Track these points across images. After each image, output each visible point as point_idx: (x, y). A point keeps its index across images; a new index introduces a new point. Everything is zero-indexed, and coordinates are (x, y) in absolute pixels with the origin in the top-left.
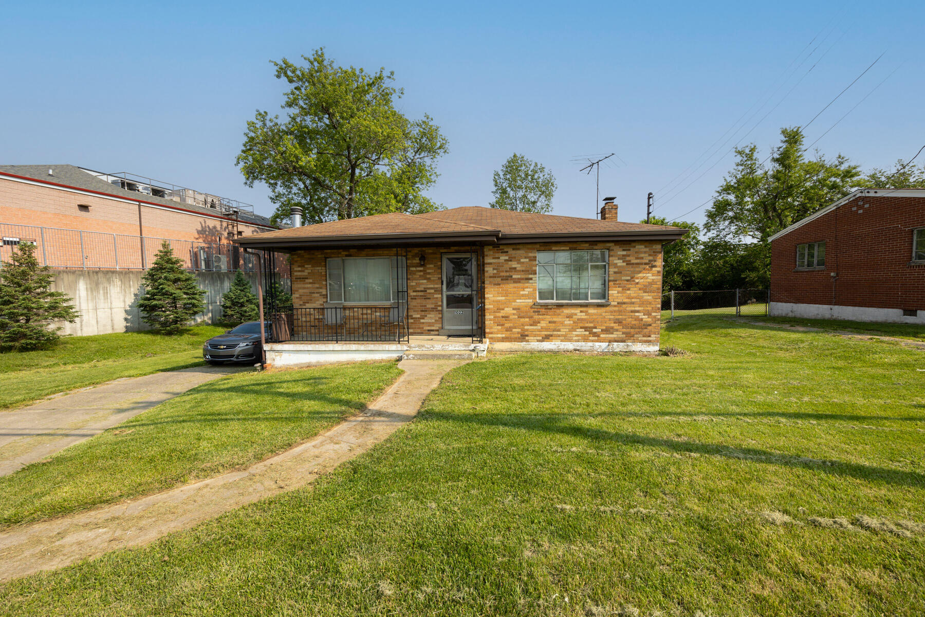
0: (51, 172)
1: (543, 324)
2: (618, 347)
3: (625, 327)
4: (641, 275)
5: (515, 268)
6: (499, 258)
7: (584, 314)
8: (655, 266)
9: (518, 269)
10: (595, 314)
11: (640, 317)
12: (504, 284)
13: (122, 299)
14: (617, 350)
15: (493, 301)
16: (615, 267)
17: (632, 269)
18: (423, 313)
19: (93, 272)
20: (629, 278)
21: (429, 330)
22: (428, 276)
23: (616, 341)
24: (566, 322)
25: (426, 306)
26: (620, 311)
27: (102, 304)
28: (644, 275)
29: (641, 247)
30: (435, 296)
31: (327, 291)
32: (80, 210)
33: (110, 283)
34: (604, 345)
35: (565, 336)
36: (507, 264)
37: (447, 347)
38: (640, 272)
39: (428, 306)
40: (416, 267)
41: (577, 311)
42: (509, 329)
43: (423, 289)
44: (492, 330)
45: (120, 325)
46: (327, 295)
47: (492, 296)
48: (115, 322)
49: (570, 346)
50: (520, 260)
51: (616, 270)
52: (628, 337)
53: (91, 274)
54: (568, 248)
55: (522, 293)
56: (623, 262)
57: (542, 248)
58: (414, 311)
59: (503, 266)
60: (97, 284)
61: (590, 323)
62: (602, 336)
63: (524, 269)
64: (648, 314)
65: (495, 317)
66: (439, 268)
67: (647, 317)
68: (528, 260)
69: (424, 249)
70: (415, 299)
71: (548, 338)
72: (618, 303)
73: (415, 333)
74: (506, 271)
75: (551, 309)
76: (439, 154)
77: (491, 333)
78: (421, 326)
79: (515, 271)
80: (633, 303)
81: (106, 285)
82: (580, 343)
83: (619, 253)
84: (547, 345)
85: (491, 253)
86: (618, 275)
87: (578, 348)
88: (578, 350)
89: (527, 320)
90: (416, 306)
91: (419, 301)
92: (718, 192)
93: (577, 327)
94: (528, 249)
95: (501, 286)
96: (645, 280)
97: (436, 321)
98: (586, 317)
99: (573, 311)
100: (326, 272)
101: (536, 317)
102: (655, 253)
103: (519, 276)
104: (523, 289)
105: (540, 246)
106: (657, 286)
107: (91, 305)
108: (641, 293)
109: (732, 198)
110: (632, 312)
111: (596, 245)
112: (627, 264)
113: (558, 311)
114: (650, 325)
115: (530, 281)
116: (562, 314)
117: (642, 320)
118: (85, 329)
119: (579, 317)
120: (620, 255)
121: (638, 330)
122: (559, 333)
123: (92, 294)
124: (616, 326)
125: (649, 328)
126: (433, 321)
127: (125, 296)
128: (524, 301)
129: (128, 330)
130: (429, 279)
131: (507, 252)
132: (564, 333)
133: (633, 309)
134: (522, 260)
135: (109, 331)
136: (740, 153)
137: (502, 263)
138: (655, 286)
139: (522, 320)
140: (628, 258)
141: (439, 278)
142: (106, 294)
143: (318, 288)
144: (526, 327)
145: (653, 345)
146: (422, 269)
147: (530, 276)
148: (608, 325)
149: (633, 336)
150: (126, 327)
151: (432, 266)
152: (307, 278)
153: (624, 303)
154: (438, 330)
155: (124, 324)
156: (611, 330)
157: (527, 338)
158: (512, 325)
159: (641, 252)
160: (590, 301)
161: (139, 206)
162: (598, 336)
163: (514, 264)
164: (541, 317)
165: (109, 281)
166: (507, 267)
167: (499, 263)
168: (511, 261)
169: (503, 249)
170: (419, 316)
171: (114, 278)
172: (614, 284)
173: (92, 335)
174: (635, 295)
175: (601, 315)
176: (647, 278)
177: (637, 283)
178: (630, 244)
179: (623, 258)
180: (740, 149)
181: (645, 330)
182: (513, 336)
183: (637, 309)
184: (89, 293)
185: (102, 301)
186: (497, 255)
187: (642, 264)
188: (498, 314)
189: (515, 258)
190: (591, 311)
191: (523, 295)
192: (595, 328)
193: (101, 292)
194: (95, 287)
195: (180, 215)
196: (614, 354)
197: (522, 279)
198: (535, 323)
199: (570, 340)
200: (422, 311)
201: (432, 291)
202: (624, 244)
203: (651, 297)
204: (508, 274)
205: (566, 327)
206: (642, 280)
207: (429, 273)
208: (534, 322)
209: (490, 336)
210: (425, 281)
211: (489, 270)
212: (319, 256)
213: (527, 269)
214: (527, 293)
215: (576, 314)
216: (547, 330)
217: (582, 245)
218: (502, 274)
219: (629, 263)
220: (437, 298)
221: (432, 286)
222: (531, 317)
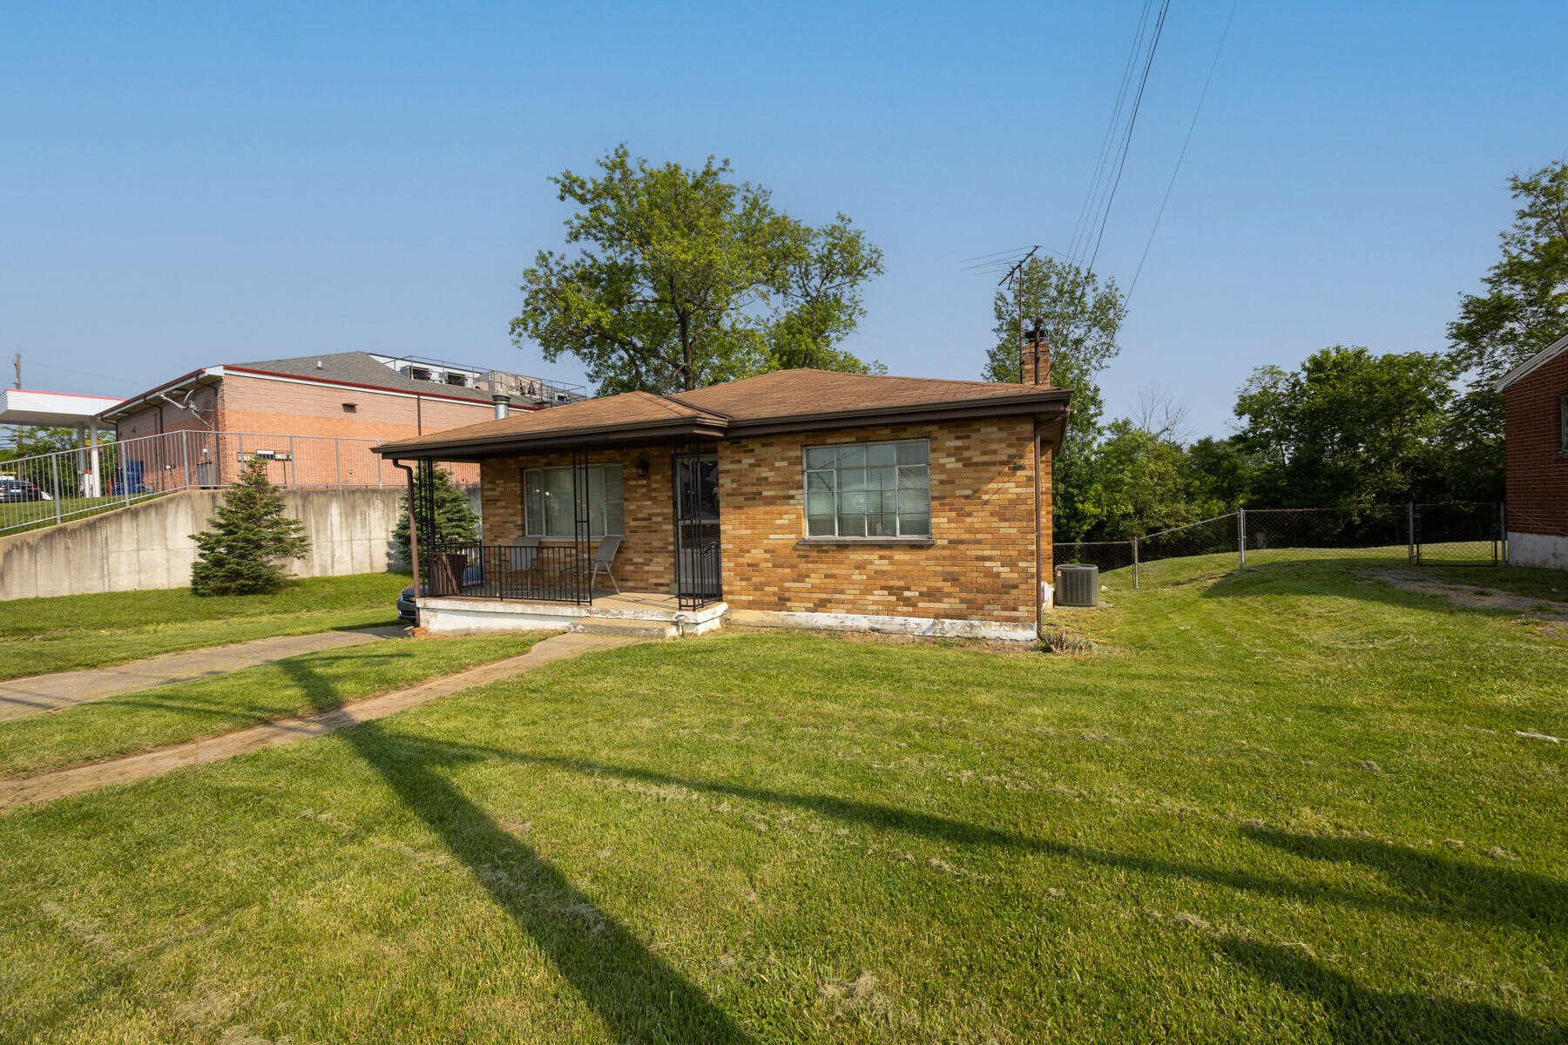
0: (320, 365)
1: (815, 579)
2: (953, 628)
3: (964, 588)
4: (993, 486)
5: (766, 479)
6: (740, 461)
7: (887, 562)
8: (1021, 468)
9: (770, 480)
10: (907, 563)
11: (995, 570)
12: (747, 506)
13: (384, 527)
14: (952, 634)
15: (734, 537)
16: (941, 473)
17: (974, 475)
18: (648, 556)
19: (349, 492)
20: (969, 492)
21: (656, 585)
22: (654, 494)
23: (948, 617)
24: (854, 577)
25: (651, 544)
26: (953, 558)
27: (359, 533)
28: (1000, 485)
29: (991, 431)
30: (665, 527)
31: (523, 520)
32: (346, 411)
33: (369, 506)
34: (926, 623)
35: (853, 602)
36: (754, 471)
37: (641, 615)
38: (991, 480)
39: (654, 544)
40: (636, 479)
41: (873, 556)
42: (759, 587)
43: (646, 516)
44: (731, 588)
45: (381, 563)
46: (523, 525)
47: (732, 526)
48: (375, 559)
49: (863, 622)
50: (773, 464)
51: (944, 477)
52: (971, 609)
53: (346, 494)
54: (854, 439)
55: (778, 522)
56: (957, 461)
57: (810, 441)
58: (635, 552)
59: (746, 475)
60: (354, 508)
61: (899, 579)
62: (921, 605)
63: (780, 479)
64: (1011, 563)
65: (736, 565)
66: (668, 481)
67: (1007, 569)
68: (786, 464)
69: (647, 449)
70: (636, 532)
71: (825, 606)
72: (950, 542)
73: (637, 588)
74: (752, 485)
75: (827, 551)
76: (865, 277)
77: (731, 593)
78: (645, 576)
79: (766, 484)
80: (978, 542)
81: (365, 508)
82: (881, 618)
83: (948, 444)
84: (823, 619)
85: (728, 453)
86: (948, 486)
87: (877, 626)
88: (878, 630)
89: (788, 570)
90: (637, 544)
91: (641, 535)
92: (1489, 281)
93: (874, 587)
94: (788, 443)
95: (745, 510)
96: (1002, 496)
97: (666, 568)
98: (890, 568)
99: (866, 557)
100: (522, 490)
101: (803, 566)
102: (1021, 441)
103: (773, 493)
104: (781, 514)
105: (807, 437)
106: (1027, 507)
107: (345, 535)
108: (996, 523)
109: (1516, 291)
110: (979, 558)
111: (905, 430)
112: (964, 465)
113: (840, 556)
114: (1015, 587)
115: (792, 501)
116: (847, 561)
117: (998, 575)
118: (337, 567)
119: (878, 568)
120: (950, 448)
121: (995, 596)
122: (842, 596)
123: (347, 520)
124: (947, 587)
125: (1014, 592)
126: (662, 569)
127: (388, 523)
128: (781, 536)
129: (391, 569)
130: (654, 499)
131: (753, 451)
132: (852, 597)
133: (981, 553)
134: (777, 464)
135: (367, 570)
136: (1527, 188)
137: (746, 470)
138: (1022, 507)
139: (779, 570)
140: (966, 454)
141: (669, 497)
142: (364, 520)
143: (511, 515)
144: (787, 585)
145: (1024, 627)
146: (644, 482)
147: (791, 492)
148: (932, 584)
149: (981, 608)
150: (389, 565)
151: (659, 477)
152: (498, 500)
153: (962, 542)
154: (667, 585)
155: (386, 560)
156: (938, 595)
157: (789, 604)
158: (763, 579)
159: (992, 441)
160: (900, 537)
161: (419, 399)
162: (915, 605)
163: (765, 472)
164: (810, 566)
165: (368, 503)
166: (752, 477)
167: (741, 470)
168: (759, 465)
169: (746, 446)
170: (641, 560)
171: (375, 498)
172: (941, 505)
173: (344, 574)
174: (983, 525)
175: (917, 564)
176: (1006, 491)
177: (987, 502)
178: (969, 426)
179: (956, 453)
180: (1524, 179)
181: (1006, 597)
182: (765, 599)
183: (987, 553)
184: (343, 520)
185: (359, 530)
186: (737, 457)
187: (993, 464)
188: (740, 560)
189: (766, 460)
190: (900, 556)
191: (780, 527)
192: (908, 589)
193: (358, 517)
194: (350, 512)
195: (472, 409)
196: (946, 643)
197: (777, 498)
198: (801, 578)
199: (863, 611)
200: (645, 552)
201: (660, 519)
202: (957, 426)
203: (1015, 531)
204: (754, 489)
205: (855, 586)
206: (996, 497)
207: (654, 490)
208: (799, 575)
209: (730, 597)
210: (650, 503)
211: (726, 485)
212: (513, 467)
213: (785, 480)
214: (787, 522)
215: (871, 563)
216: (822, 590)
217: (879, 432)
218: (746, 489)
219: (968, 463)
220: (666, 530)
221: (659, 511)
222: (793, 567)
